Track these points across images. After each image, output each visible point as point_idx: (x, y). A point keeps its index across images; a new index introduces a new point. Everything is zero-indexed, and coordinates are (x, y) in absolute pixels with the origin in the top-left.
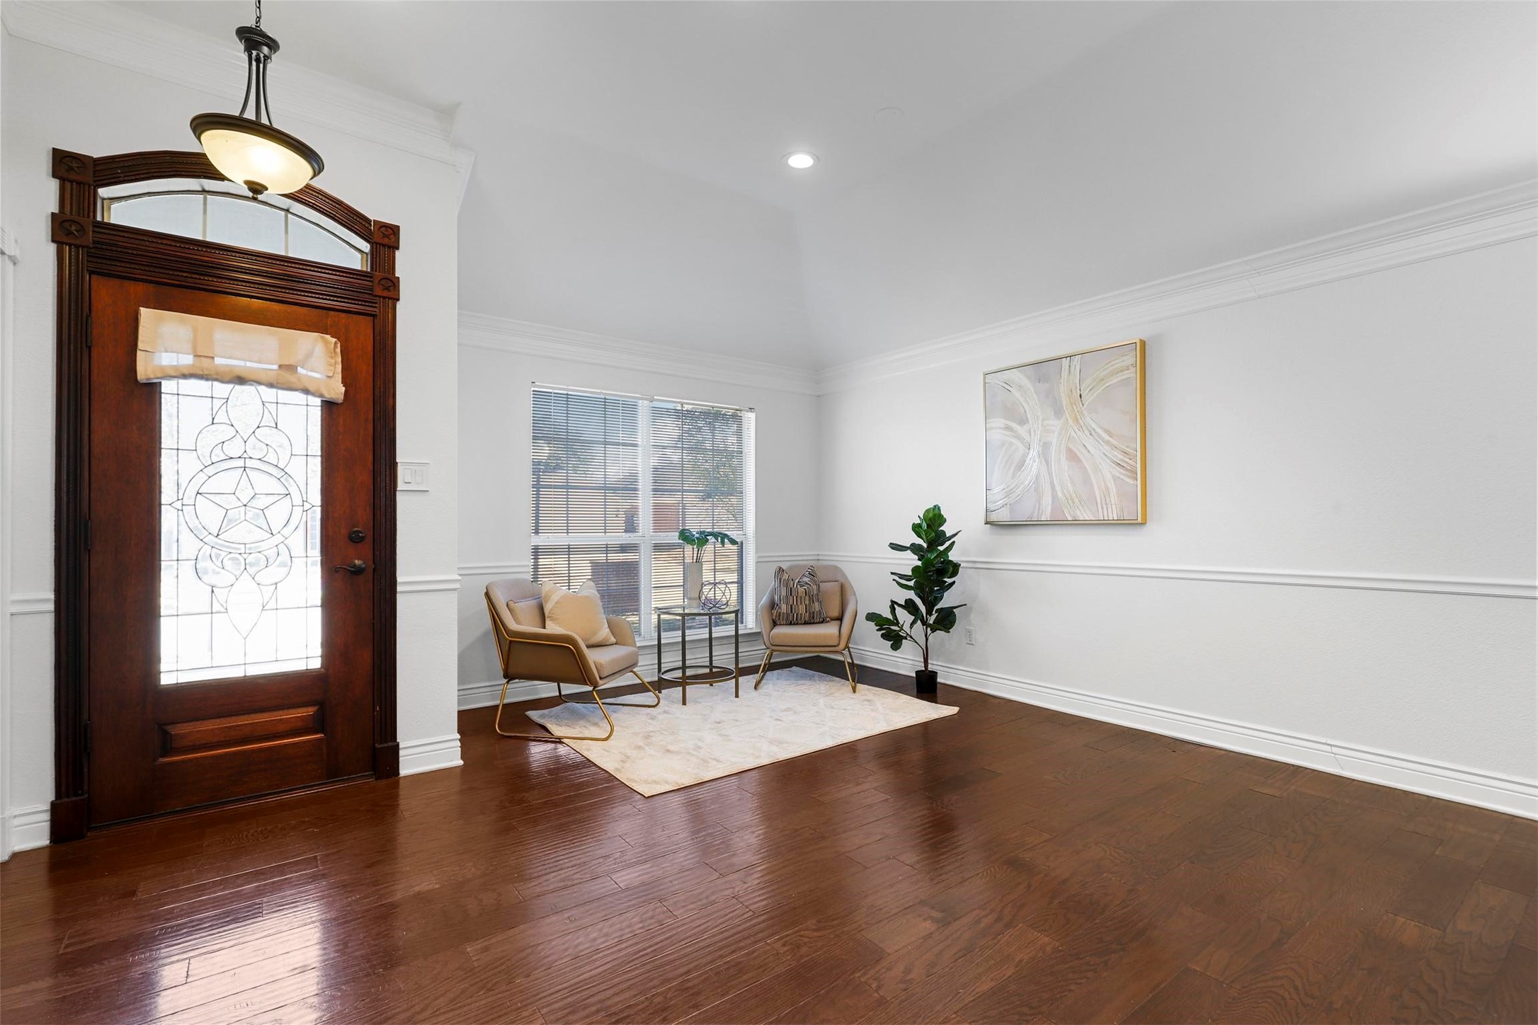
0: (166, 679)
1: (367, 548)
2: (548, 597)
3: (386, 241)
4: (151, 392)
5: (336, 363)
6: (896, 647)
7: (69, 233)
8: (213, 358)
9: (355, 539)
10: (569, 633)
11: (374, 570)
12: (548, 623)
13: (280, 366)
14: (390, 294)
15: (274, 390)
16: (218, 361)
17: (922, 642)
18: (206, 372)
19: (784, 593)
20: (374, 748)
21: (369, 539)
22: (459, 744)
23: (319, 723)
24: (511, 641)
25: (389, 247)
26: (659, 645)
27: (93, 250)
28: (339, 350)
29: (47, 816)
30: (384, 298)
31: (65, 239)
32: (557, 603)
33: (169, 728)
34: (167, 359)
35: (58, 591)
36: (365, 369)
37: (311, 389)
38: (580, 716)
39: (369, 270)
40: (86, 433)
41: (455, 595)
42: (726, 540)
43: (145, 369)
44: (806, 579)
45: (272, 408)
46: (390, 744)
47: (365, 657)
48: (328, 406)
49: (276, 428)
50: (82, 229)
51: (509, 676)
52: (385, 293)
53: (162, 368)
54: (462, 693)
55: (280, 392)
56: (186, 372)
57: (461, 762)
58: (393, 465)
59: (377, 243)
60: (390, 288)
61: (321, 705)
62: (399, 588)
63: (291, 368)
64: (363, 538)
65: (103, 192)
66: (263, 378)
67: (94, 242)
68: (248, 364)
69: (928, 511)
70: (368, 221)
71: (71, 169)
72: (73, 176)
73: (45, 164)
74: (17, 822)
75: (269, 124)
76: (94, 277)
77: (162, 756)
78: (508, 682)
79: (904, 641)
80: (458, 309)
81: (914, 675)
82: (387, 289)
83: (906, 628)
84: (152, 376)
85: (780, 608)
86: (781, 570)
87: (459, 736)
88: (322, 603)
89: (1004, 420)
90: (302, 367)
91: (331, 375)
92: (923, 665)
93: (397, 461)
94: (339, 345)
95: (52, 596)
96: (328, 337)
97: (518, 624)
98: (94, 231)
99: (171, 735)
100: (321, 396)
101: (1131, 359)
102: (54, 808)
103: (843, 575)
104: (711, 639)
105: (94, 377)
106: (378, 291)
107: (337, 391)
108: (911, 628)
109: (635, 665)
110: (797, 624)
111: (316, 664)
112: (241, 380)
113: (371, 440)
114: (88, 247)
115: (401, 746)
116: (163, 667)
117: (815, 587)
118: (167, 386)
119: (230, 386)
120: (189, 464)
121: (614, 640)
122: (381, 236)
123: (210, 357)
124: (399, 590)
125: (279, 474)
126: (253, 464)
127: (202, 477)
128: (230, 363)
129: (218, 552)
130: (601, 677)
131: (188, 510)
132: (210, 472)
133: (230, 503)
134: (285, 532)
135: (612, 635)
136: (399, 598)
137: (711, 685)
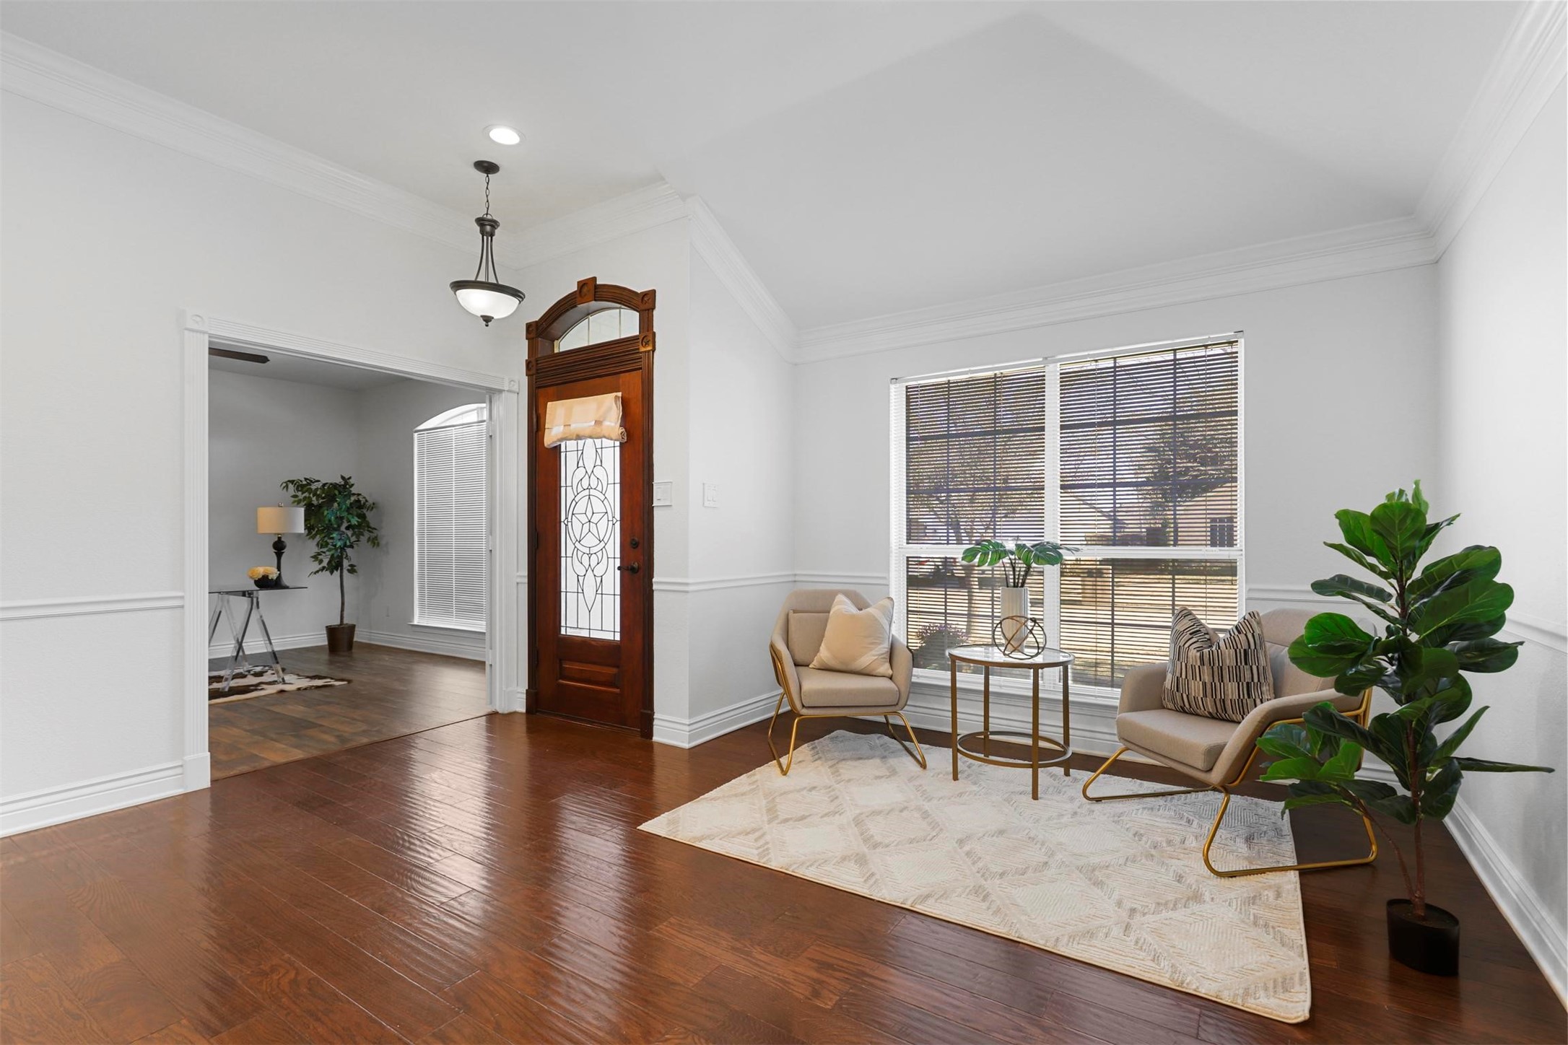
0: (563, 631)
1: (639, 552)
3: (648, 304)
4: (557, 451)
5: (618, 411)
7: (529, 369)
9: (635, 545)
11: (643, 571)
13: (594, 423)
14: (649, 347)
16: (572, 427)
18: (566, 436)
20: (642, 710)
21: (641, 545)
23: (618, 681)
25: (650, 308)
28: (619, 401)
29: (524, 696)
30: (646, 352)
31: (529, 373)
33: (562, 662)
34: (559, 431)
35: (529, 571)
39: (639, 334)
43: (547, 439)
46: (649, 711)
47: (639, 636)
48: (622, 446)
49: (601, 466)
50: (533, 365)
52: (646, 348)
53: (557, 437)
58: (651, 486)
59: (643, 310)
61: (618, 667)
63: (599, 423)
64: (638, 544)
67: (537, 370)
71: (531, 332)
72: (531, 336)
76: (539, 390)
77: (560, 678)
82: (647, 344)
84: (549, 443)
88: (620, 592)
90: (603, 421)
91: (617, 422)
93: (654, 482)
94: (619, 398)
95: (527, 576)
96: (619, 394)
98: (536, 364)
99: (563, 667)
102: (527, 693)
106: (641, 348)
107: (618, 433)
111: (618, 637)
113: (641, 467)
114: (535, 374)
115: (655, 716)
116: (562, 622)
118: (562, 448)
121: (890, 672)
122: (644, 303)
123: (570, 425)
124: (655, 587)
125: (603, 498)
126: (592, 492)
127: (574, 503)
128: (576, 426)
129: (579, 553)
130: (803, 706)
131: (570, 524)
132: (577, 499)
133: (584, 520)
134: (606, 540)
135: (887, 665)
136: (656, 595)
137: (1067, 773)
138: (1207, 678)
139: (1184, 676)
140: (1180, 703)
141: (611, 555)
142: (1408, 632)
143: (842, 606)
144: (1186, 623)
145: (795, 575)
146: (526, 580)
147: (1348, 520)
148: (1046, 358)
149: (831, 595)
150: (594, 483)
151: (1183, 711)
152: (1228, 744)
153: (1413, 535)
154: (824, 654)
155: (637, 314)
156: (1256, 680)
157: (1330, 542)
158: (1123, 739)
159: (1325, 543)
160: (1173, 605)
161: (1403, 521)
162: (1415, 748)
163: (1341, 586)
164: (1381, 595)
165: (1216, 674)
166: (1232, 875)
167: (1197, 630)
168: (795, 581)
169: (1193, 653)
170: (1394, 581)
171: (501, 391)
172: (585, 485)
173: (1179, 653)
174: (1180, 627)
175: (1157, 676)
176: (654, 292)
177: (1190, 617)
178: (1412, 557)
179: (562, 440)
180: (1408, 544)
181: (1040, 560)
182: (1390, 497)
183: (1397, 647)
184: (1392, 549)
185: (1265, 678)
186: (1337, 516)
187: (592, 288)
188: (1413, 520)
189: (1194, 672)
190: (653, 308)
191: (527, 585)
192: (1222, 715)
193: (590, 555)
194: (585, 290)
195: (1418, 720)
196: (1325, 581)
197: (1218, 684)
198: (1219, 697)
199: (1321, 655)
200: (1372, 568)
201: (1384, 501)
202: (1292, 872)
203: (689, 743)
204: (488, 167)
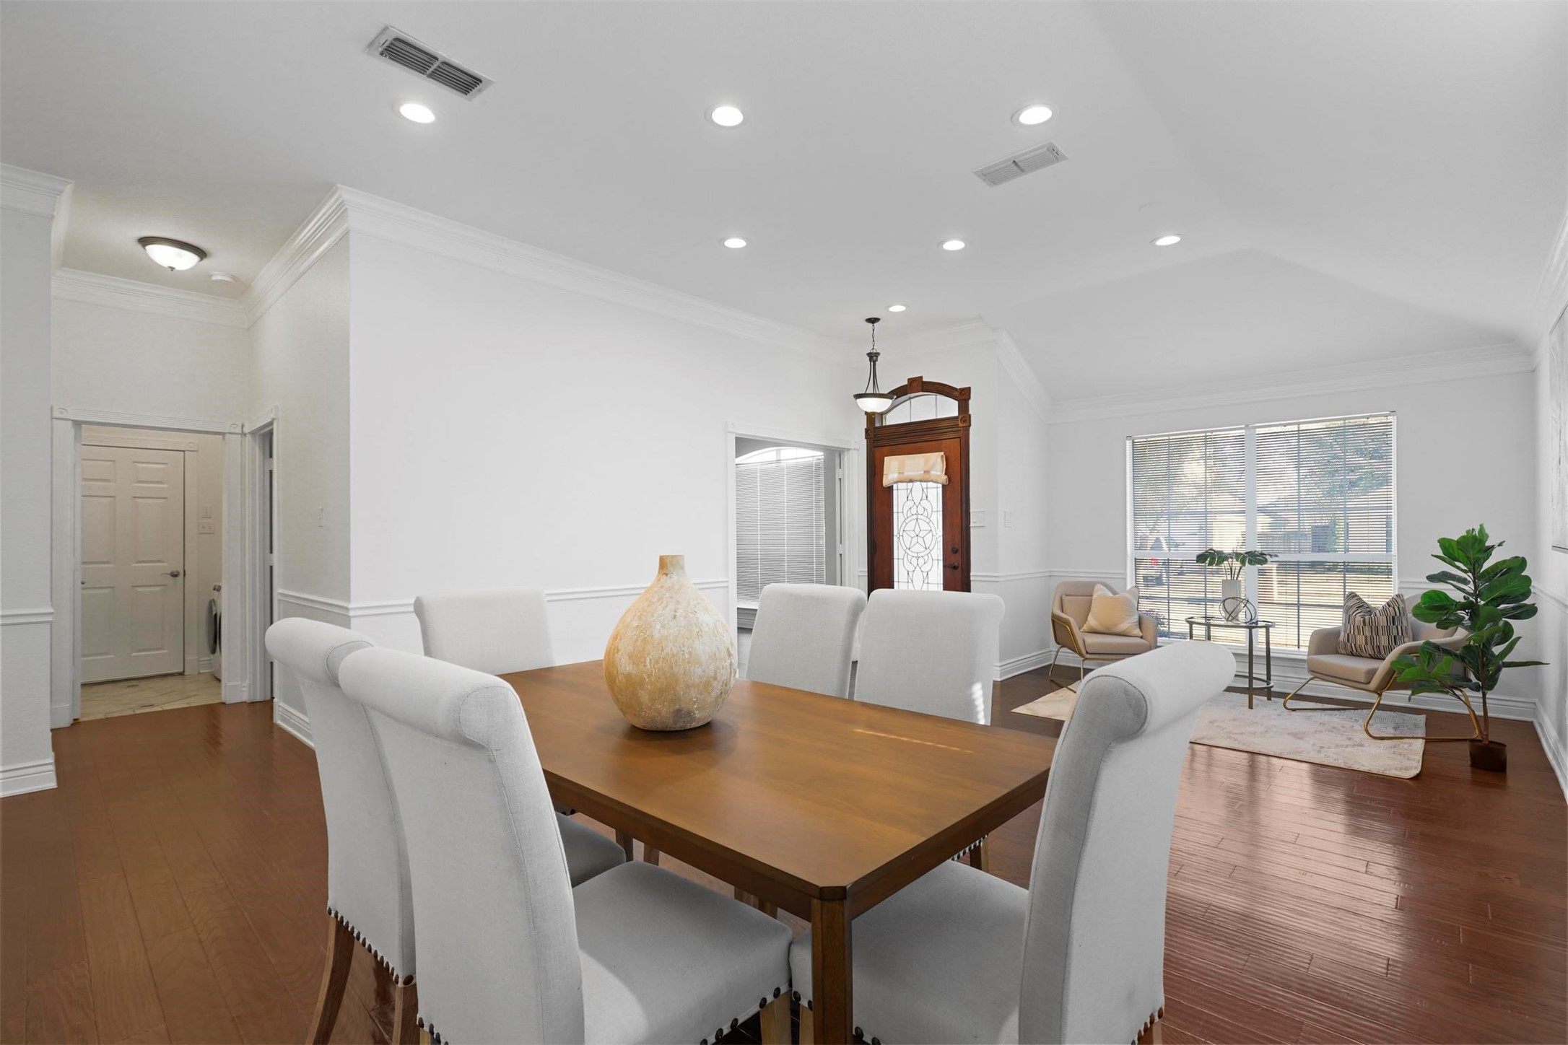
1: (959, 555)
3: (964, 397)
4: (890, 489)
5: (942, 465)
9: (954, 551)
11: (962, 568)
13: (924, 472)
14: (967, 426)
15: (922, 483)
16: (905, 474)
18: (904, 479)
21: (960, 552)
25: (966, 399)
28: (942, 459)
30: (965, 429)
31: (868, 437)
34: (892, 476)
39: (959, 416)
43: (887, 482)
45: (924, 491)
48: (944, 487)
49: (928, 499)
50: (871, 432)
51: (1058, 643)
53: (891, 480)
55: (927, 483)
56: (898, 480)
58: (968, 514)
59: (960, 400)
60: (968, 420)
63: (927, 472)
64: (957, 551)
66: (918, 479)
68: (914, 473)
76: (875, 448)
78: (1059, 646)
82: (966, 423)
84: (889, 484)
85: (1340, 635)
90: (933, 470)
91: (943, 472)
93: (970, 512)
94: (944, 456)
95: (867, 570)
96: (940, 453)
98: (874, 431)
100: (939, 483)
106: (963, 425)
107: (946, 479)
112: (913, 481)
113: (960, 502)
114: (875, 437)
118: (893, 488)
119: (911, 484)
121: (1141, 634)
122: (962, 396)
123: (903, 473)
124: (971, 579)
125: (928, 521)
126: (919, 517)
127: (904, 524)
128: (908, 474)
129: (909, 557)
130: (1087, 653)
131: (901, 538)
132: (907, 521)
133: (913, 534)
134: (931, 548)
135: (1138, 630)
136: (972, 583)
137: (1269, 699)
138: (1367, 633)
139: (1352, 633)
140: (1349, 648)
141: (935, 558)
142: (1479, 600)
143: (1100, 591)
144: (1354, 601)
145: (1051, 571)
146: (867, 574)
147: (1444, 543)
148: (1248, 426)
149: (1092, 585)
150: (920, 510)
151: (1352, 654)
152: (1379, 671)
153: (1479, 551)
154: (1092, 622)
155: (957, 402)
156: (1400, 634)
157: (1434, 554)
158: (1311, 671)
159: (1432, 555)
160: (1345, 592)
161: (1473, 545)
162: (1483, 660)
163: (1443, 577)
164: (1465, 581)
165: (1373, 631)
166: (1382, 739)
167: (1362, 605)
168: (1050, 576)
169: (1359, 619)
170: (1470, 575)
171: (849, 450)
172: (914, 511)
173: (1348, 619)
174: (1350, 604)
175: (1333, 634)
176: (969, 389)
177: (1357, 598)
178: (1479, 563)
179: (896, 482)
180: (1477, 556)
181: (1253, 563)
182: (1468, 532)
183: (1469, 606)
184: (1468, 558)
185: (1407, 634)
186: (1438, 541)
187: (920, 383)
188: (1479, 544)
189: (1359, 630)
190: (970, 398)
191: (867, 578)
192: (1378, 656)
193: (918, 558)
194: (915, 384)
195: (1484, 644)
196: (1435, 575)
197: (1375, 637)
198: (1375, 644)
199: (1430, 612)
200: (1458, 568)
201: (1465, 534)
202: (1421, 740)
203: (1001, 677)
204: (873, 321)
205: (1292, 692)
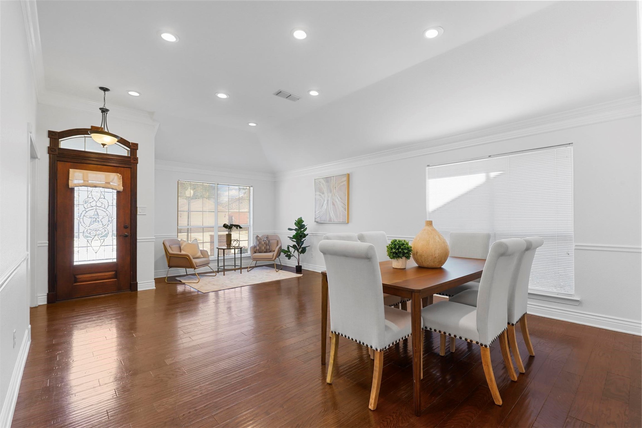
0: (75, 264)
1: (129, 230)
2: (182, 244)
3: (134, 148)
4: (72, 190)
5: (121, 181)
6: (289, 259)
7: (52, 151)
8: (88, 181)
9: (126, 227)
10: (188, 254)
11: (131, 236)
12: (182, 251)
13: (106, 183)
14: (136, 162)
15: (104, 189)
16: (90, 182)
17: (297, 257)
18: (86, 185)
19: (258, 243)
20: (131, 283)
21: (129, 228)
22: (154, 283)
23: (116, 276)
24: (170, 256)
25: (135, 149)
26: (218, 260)
27: (58, 155)
28: (121, 178)
29: (46, 297)
30: (134, 163)
31: (51, 153)
32: (185, 245)
33: (76, 276)
34: (76, 182)
35: (49, 240)
36: (128, 182)
37: (114, 188)
38: (192, 279)
39: (130, 156)
40: (56, 201)
41: (154, 242)
42: (238, 227)
43: (71, 185)
44: (265, 239)
45: (103, 193)
46: (135, 282)
47: (128, 259)
48: (118, 193)
49: (104, 198)
50: (55, 150)
51: (170, 267)
52: (134, 162)
53: (75, 184)
54: (156, 273)
55: (105, 189)
56: (81, 185)
57: (155, 288)
58: (136, 208)
59: (132, 149)
60: (136, 159)
61: (116, 271)
62: (138, 241)
63: (109, 183)
64: (128, 227)
65: (60, 140)
66: (101, 186)
67: (58, 153)
68: (97, 182)
69: (299, 219)
70: (129, 143)
71: (52, 135)
72: (53, 137)
73: (46, 134)
74: (39, 298)
75: (107, 131)
76: (58, 162)
77: (75, 283)
78: (169, 268)
79: (291, 257)
80: (155, 159)
81: (295, 267)
82: (135, 161)
83: (292, 253)
84: (73, 186)
85: (257, 248)
86: (258, 236)
87: (154, 281)
88: (117, 244)
89: (319, 193)
90: (112, 182)
91: (119, 184)
92: (298, 264)
93: (137, 206)
94: (121, 176)
95: (47, 242)
96: (118, 174)
97: (173, 251)
98: (58, 151)
99: (77, 278)
100: (116, 190)
101: (345, 179)
102: (48, 295)
103: (279, 238)
104: (241, 257)
105: (58, 188)
106: (132, 161)
107: (121, 188)
108: (294, 253)
109: (208, 263)
110: (262, 252)
111: (115, 260)
112: (95, 187)
113: (130, 201)
114: (57, 155)
115: (138, 283)
116: (75, 260)
117: (268, 241)
118: (76, 189)
119: (92, 188)
120: (81, 208)
122: (133, 146)
125: (105, 210)
126: (98, 208)
128: (94, 182)
129: (89, 231)
130: (196, 266)
131: (81, 220)
132: (87, 210)
134: (107, 225)
135: (202, 255)
136: (138, 243)
137: (235, 271)
140: (260, 251)
141: (110, 230)
146: (47, 245)
150: (99, 204)
155: (129, 149)
172: (93, 205)
176: (138, 144)
190: (138, 148)
193: (96, 232)
204: (105, 90)
205: (249, 266)
